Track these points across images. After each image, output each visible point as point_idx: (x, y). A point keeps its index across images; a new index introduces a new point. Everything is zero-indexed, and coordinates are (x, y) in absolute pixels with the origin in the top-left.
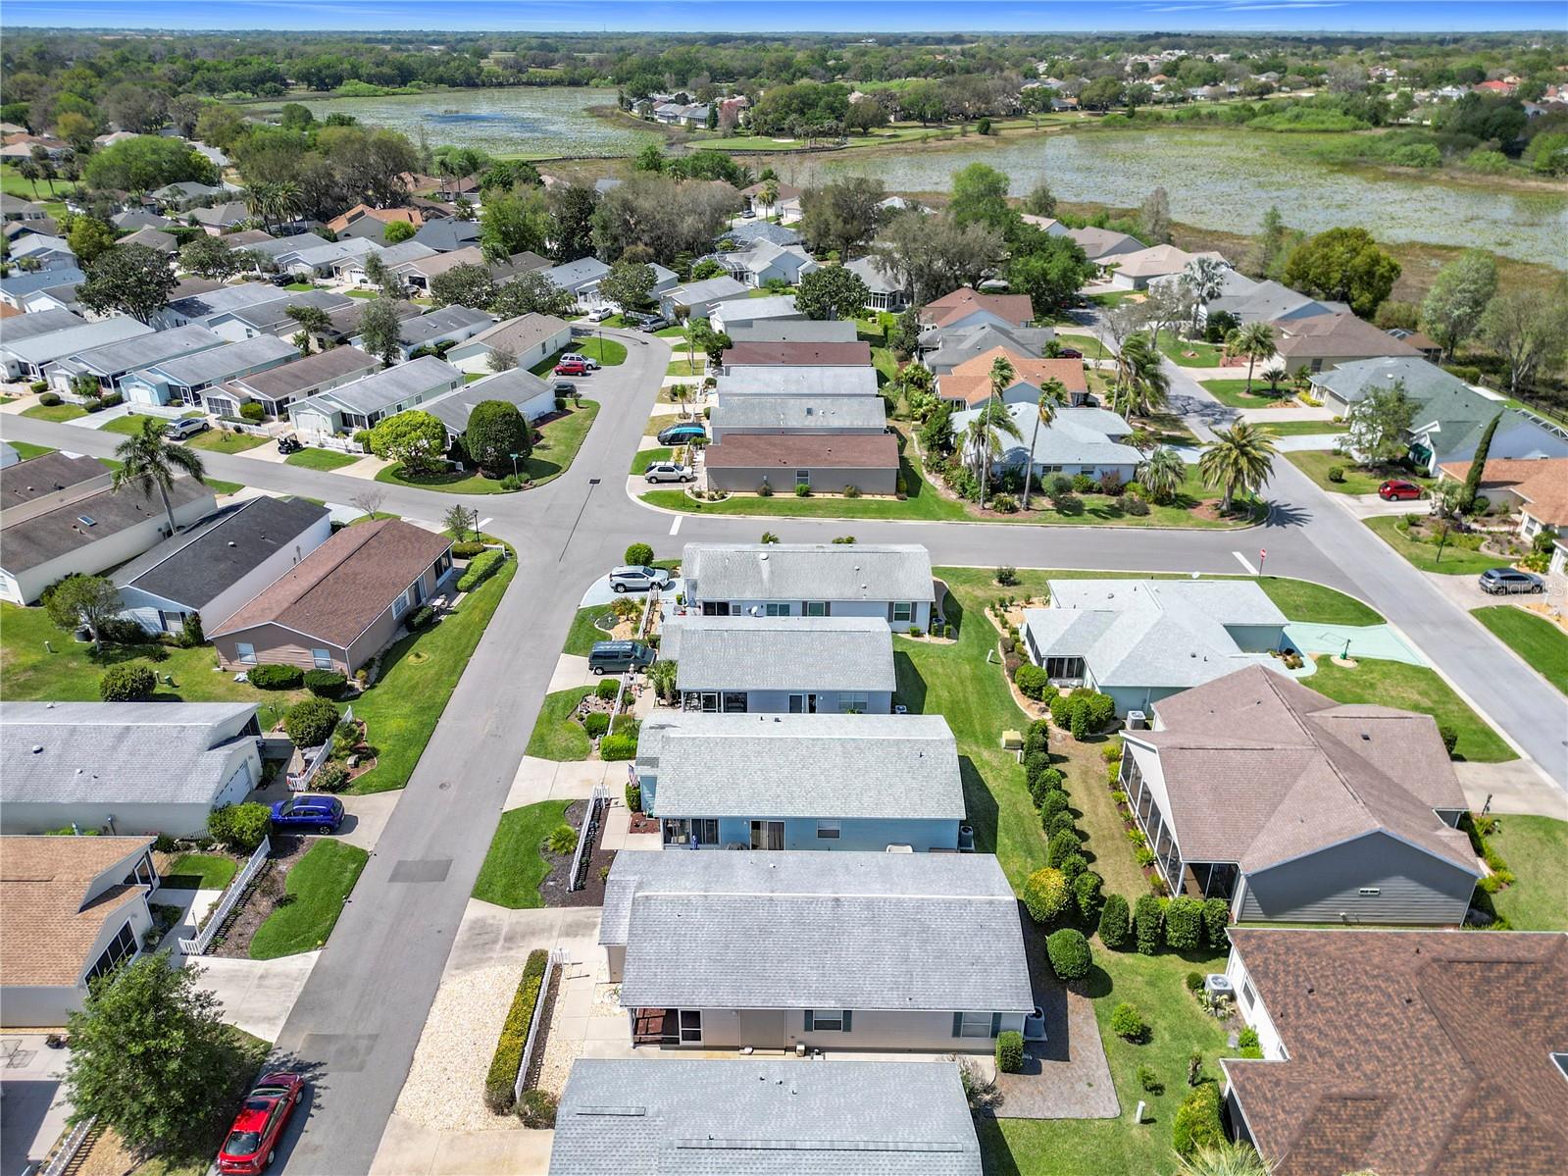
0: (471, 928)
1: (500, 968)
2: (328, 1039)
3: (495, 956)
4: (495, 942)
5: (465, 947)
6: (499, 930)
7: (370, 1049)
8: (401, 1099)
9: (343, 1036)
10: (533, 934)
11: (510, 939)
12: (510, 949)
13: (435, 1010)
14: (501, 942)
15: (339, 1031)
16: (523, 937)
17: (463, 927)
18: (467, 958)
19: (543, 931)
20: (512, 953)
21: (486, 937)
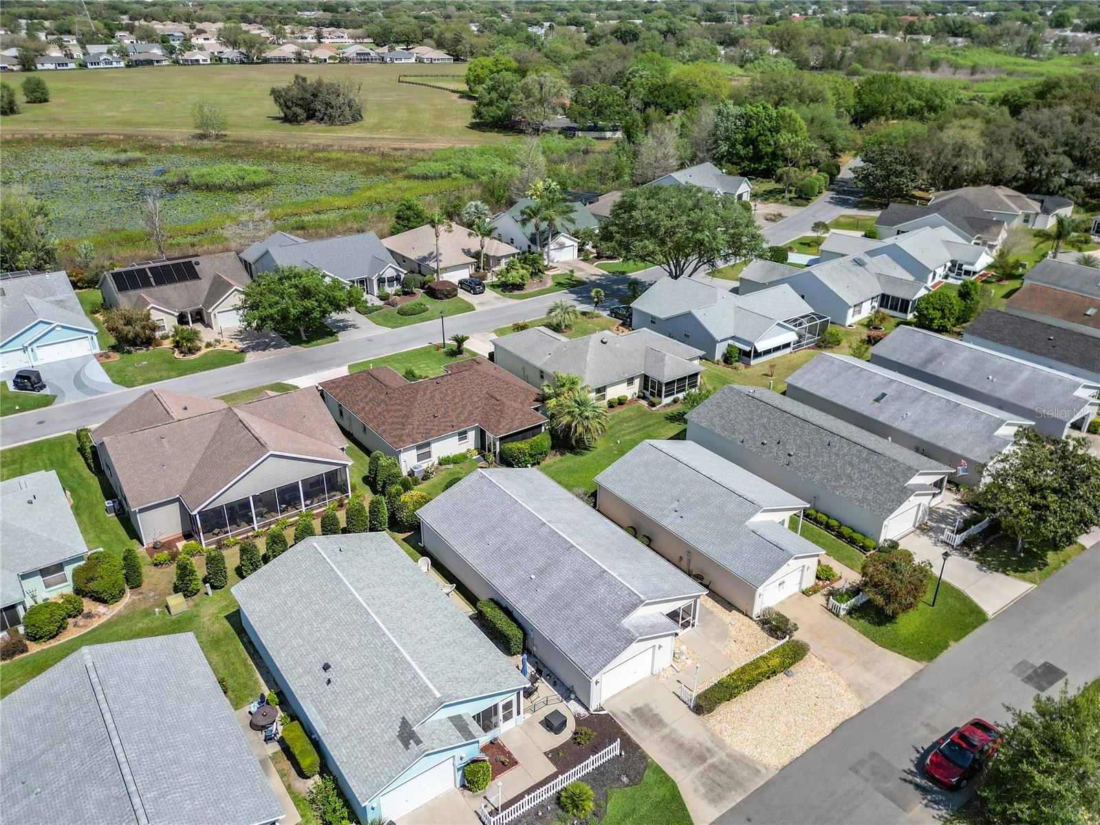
0: (721, 798)
1: (728, 740)
2: (891, 797)
3: (723, 754)
4: (713, 766)
5: (739, 784)
6: (702, 775)
7: (861, 763)
8: (855, 713)
9: (878, 789)
10: (681, 746)
11: (701, 758)
12: (708, 750)
13: (797, 753)
14: (710, 761)
15: (881, 797)
16: (690, 750)
17: (727, 805)
18: (745, 773)
19: (673, 741)
20: (710, 745)
21: (716, 778)
